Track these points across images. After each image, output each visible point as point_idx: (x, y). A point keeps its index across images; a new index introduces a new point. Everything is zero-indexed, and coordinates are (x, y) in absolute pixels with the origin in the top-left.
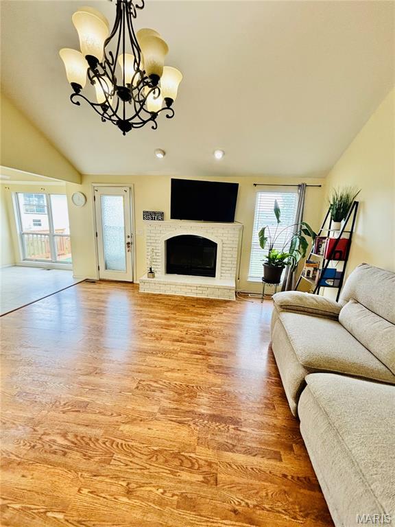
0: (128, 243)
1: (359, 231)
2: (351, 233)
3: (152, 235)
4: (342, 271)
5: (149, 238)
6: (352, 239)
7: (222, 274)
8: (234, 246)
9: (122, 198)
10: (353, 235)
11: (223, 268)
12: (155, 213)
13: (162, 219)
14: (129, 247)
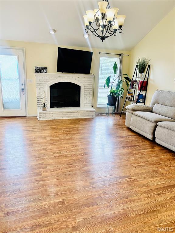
0: (23, 89)
1: (151, 77)
2: (148, 78)
3: (40, 83)
4: (145, 95)
5: (38, 85)
6: (148, 81)
7: (85, 105)
8: (90, 88)
9: (17, 57)
10: (149, 79)
11: (85, 101)
12: (42, 68)
13: (47, 72)
14: (23, 92)
